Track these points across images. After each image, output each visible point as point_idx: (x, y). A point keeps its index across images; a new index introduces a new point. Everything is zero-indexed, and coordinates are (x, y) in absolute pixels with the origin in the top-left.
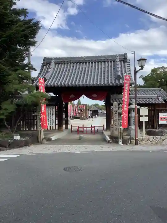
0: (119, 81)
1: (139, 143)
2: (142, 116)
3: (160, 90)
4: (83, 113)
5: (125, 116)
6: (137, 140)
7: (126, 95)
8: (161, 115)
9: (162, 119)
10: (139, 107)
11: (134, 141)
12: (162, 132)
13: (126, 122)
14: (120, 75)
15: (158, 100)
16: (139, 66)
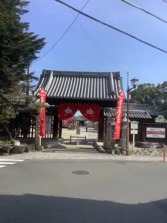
0: (113, 96)
1: (129, 154)
2: (132, 129)
3: (147, 106)
4: (71, 123)
5: (118, 128)
6: (128, 151)
7: (120, 109)
8: (148, 129)
9: (149, 133)
10: (130, 121)
11: (126, 152)
12: (149, 145)
13: (118, 133)
14: (114, 91)
15: (146, 116)
16: (132, 85)
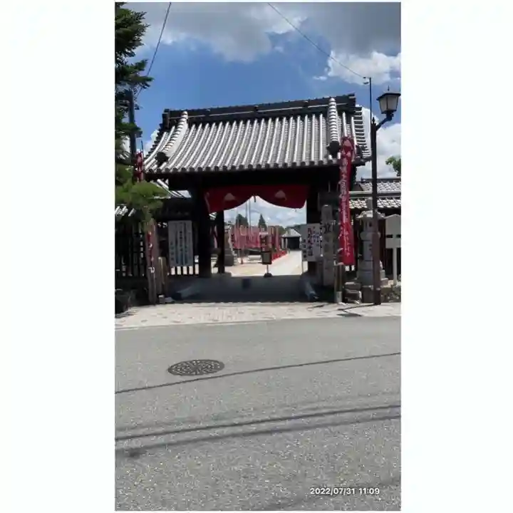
0: (335, 155)
2: (390, 236)
6: (379, 292)
10: (382, 216)
13: (349, 250)
14: (339, 142)
16: (383, 113)
